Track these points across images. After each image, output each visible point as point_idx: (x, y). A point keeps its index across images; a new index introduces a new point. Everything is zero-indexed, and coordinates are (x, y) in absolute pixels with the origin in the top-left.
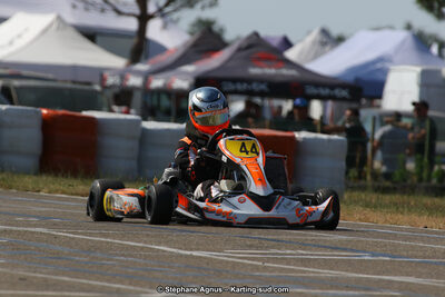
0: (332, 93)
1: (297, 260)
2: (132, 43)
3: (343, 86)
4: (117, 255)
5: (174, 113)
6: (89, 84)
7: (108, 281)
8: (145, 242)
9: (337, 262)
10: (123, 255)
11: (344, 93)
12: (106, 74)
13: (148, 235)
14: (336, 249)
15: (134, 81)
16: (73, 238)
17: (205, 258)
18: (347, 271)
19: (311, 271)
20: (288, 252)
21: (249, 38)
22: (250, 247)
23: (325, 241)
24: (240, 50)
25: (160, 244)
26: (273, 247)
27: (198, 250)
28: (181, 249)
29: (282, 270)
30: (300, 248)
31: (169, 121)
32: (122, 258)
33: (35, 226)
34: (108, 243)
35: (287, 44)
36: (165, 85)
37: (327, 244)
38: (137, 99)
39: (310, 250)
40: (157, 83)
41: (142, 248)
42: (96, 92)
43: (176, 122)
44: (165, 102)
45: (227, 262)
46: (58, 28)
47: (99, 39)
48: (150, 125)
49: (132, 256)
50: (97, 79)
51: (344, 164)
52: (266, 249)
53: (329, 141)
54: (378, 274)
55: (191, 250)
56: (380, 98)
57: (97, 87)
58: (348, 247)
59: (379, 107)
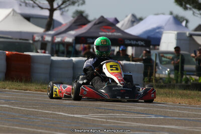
0: (137, 43)
1: (122, 118)
2: (45, 22)
3: (142, 40)
4: (40, 117)
5: (66, 53)
6: (27, 40)
7: (36, 129)
8: (53, 111)
9: (139, 119)
10: (43, 117)
11: (142, 43)
12: (35, 35)
13: (54, 108)
14: (139, 113)
16: (20, 109)
17: (80, 118)
18: (144, 123)
19: (128, 124)
20: (118, 115)
21: (99, 19)
22: (100, 113)
23: (134, 110)
24: (95, 24)
25: (59, 111)
26: (111, 113)
27: (76, 114)
28: (69, 114)
29: (114, 123)
30: (123, 113)
31: (64, 56)
32: (43, 118)
33: (3, 104)
34: (36, 111)
36: (61, 40)
38: (49, 47)
39: (127, 114)
40: (58, 39)
41: (51, 114)
43: (67, 57)
44: (62, 48)
45: (90, 120)
46: (13, 15)
47: (31, 19)
48: (55, 58)
49: (47, 117)
50: (31, 37)
51: (142, 75)
52: (108, 113)
53: (136, 64)
54: (158, 124)
55: (74, 114)
56: (159, 45)
57: (31, 42)
58: (145, 112)
59: (158, 49)
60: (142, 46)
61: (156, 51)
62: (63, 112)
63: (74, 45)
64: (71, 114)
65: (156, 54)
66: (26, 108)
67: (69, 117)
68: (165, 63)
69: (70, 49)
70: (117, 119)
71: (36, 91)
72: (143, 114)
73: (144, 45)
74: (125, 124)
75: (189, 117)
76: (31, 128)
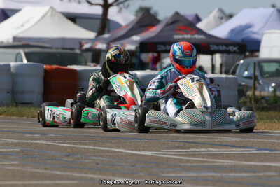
0: (228, 49)
2: (98, 23)
3: (234, 44)
4: (92, 156)
6: (73, 49)
7: (86, 173)
9: (234, 155)
10: (95, 156)
11: (235, 49)
12: (83, 42)
13: (111, 142)
14: (234, 147)
15: (101, 46)
16: (63, 146)
18: (241, 161)
19: (219, 162)
20: (203, 150)
21: (173, 16)
22: (178, 147)
23: (227, 142)
24: (167, 25)
25: (119, 147)
26: (192, 147)
27: (144, 150)
28: (132, 150)
29: (198, 161)
30: (210, 147)
32: (95, 158)
33: (38, 140)
34: (85, 148)
35: (198, 19)
37: (228, 144)
39: (217, 148)
41: (108, 151)
42: (77, 54)
45: (163, 158)
46: (51, 15)
47: (78, 20)
50: (78, 46)
51: (236, 93)
52: (189, 148)
53: (227, 78)
54: (262, 161)
55: (139, 151)
56: (258, 51)
57: (78, 51)
58: (242, 145)
59: (258, 56)
60: (235, 52)
61: (255, 59)
62: (124, 147)
63: (138, 54)
64: (136, 150)
65: (255, 64)
66: (71, 143)
67: (133, 155)
68: (267, 75)
69: (134, 60)
70: (203, 156)
72: (239, 147)
73: (238, 51)
74: (213, 162)
76: (79, 172)
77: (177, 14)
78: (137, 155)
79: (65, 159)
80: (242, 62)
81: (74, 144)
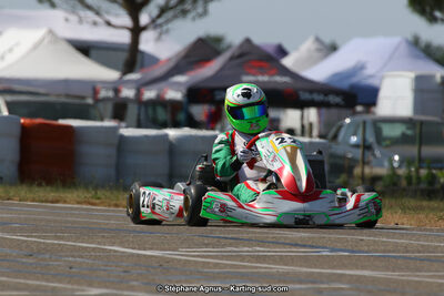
0: (326, 99)
2: (124, 56)
3: (337, 92)
4: (67, 256)
5: (170, 125)
6: (83, 98)
8: (99, 243)
10: (73, 256)
11: (338, 100)
12: (99, 86)
13: (103, 237)
14: (296, 245)
15: (128, 93)
18: (301, 266)
19: (264, 267)
20: (246, 249)
21: (242, 45)
22: (207, 245)
23: (285, 238)
24: (232, 58)
26: (231, 245)
27: (151, 249)
32: (71, 259)
34: (60, 245)
35: (283, 52)
36: (158, 96)
37: (287, 241)
39: (268, 247)
40: (149, 94)
42: (89, 105)
45: (180, 260)
46: (50, 42)
47: (93, 52)
49: (82, 257)
50: (90, 93)
52: (223, 246)
54: (333, 268)
57: (90, 101)
58: (309, 243)
59: (374, 113)
60: (337, 106)
61: (368, 117)
62: (122, 244)
63: (185, 105)
64: (139, 249)
65: (364, 123)
66: (39, 237)
67: (133, 255)
68: (388, 142)
70: (242, 258)
71: (78, 203)
72: (304, 246)
73: (342, 103)
74: (257, 267)
75: (407, 252)
77: (248, 41)
78: (138, 255)
79: (24, 260)
80: (348, 121)
81: (45, 237)
